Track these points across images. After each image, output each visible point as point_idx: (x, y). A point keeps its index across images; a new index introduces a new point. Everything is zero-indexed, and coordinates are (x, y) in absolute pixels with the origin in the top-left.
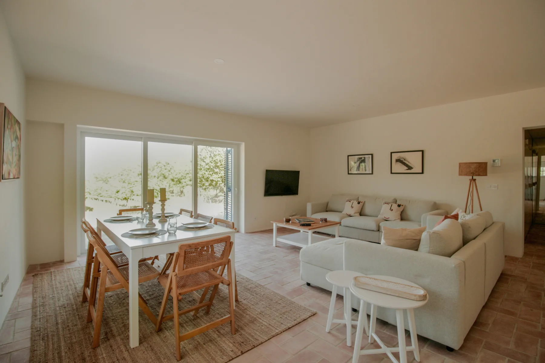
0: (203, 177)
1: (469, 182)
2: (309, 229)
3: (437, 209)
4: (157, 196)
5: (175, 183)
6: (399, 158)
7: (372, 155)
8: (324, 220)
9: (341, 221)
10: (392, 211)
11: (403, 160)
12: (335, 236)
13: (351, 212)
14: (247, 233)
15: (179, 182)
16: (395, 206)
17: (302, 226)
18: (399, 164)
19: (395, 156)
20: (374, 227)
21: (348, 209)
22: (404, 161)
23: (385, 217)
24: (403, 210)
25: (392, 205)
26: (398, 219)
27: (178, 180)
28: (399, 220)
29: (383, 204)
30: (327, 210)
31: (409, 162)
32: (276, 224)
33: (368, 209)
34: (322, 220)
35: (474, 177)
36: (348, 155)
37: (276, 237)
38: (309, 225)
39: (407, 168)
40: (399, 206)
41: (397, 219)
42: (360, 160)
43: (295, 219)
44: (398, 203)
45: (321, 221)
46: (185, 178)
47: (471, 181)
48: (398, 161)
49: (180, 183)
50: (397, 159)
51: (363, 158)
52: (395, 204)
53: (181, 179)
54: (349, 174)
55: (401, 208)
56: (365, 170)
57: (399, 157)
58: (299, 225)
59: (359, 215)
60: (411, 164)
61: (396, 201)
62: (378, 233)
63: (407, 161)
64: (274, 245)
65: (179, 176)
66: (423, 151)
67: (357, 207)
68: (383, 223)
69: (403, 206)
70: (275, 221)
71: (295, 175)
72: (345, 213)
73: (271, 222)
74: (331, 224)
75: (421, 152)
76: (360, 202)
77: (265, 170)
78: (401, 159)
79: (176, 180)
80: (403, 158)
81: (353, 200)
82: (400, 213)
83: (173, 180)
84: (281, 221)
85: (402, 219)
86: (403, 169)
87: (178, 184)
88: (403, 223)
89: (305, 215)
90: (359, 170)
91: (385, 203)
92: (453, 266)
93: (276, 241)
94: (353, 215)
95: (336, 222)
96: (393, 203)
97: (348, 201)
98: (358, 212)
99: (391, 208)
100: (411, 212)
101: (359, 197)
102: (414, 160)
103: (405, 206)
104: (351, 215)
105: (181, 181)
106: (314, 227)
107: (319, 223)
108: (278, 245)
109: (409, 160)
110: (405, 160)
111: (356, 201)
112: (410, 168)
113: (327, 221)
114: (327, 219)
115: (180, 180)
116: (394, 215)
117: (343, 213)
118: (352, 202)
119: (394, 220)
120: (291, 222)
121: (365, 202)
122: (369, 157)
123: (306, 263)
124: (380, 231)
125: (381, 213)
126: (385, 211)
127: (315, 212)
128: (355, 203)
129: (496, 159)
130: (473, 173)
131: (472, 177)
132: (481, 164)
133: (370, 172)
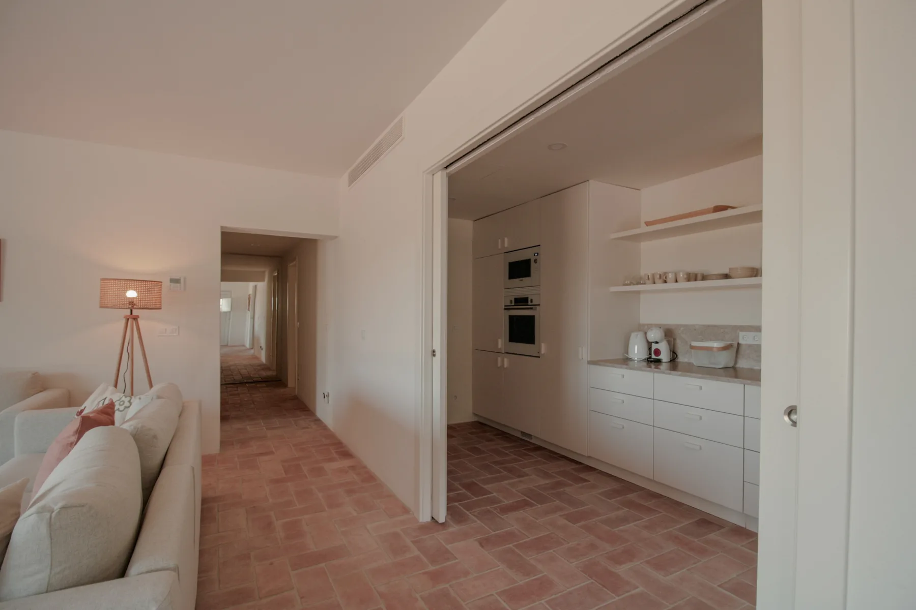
1: (123, 322)
3: (44, 389)
35: (135, 312)
47: (128, 319)
129: (176, 277)
130: (132, 304)
131: (129, 311)
132: (149, 285)
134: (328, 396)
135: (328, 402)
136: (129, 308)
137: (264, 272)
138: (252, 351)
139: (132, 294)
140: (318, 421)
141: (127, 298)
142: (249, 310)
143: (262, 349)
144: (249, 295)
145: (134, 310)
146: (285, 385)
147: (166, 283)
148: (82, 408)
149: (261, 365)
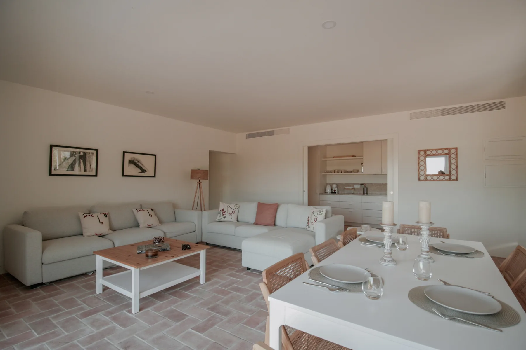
6: (132, 160)
7: (97, 150)
10: (152, 217)
11: (137, 162)
13: (104, 230)
18: (132, 166)
19: (128, 157)
22: (138, 164)
23: (148, 225)
25: (147, 210)
29: (136, 211)
31: (143, 165)
36: (52, 144)
39: (141, 171)
40: (152, 210)
41: (158, 223)
47: (198, 183)
48: (131, 162)
54: (50, 174)
55: (154, 213)
56: (85, 171)
57: (132, 158)
59: (112, 231)
60: (144, 167)
63: (141, 163)
66: (155, 155)
67: (106, 221)
75: (154, 157)
76: (106, 214)
78: (135, 161)
80: (137, 160)
82: (157, 217)
86: (135, 171)
90: (73, 170)
91: (138, 210)
94: (106, 234)
97: (85, 215)
98: (110, 228)
99: (150, 214)
102: (147, 163)
104: (103, 235)
112: (143, 171)
119: (157, 226)
121: (109, 213)
122: (93, 153)
128: (101, 216)
130: (200, 178)
132: (204, 172)
133: (95, 174)
145: (200, 180)
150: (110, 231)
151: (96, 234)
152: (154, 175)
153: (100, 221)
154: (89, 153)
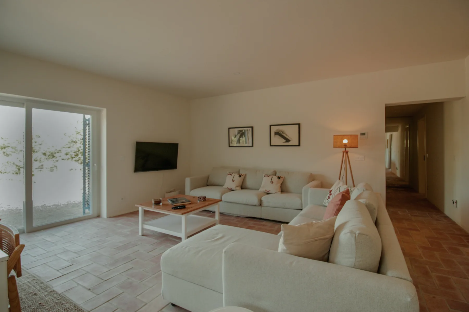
0: (79, 150)
1: (342, 154)
2: (183, 214)
3: (313, 180)
4: (19, 172)
5: (47, 157)
6: (277, 131)
7: (252, 127)
8: (203, 199)
9: (221, 198)
10: (273, 184)
11: (281, 132)
12: (215, 213)
13: (232, 185)
14: (110, 217)
15: (52, 157)
16: (275, 178)
17: (174, 209)
18: (277, 136)
19: (274, 129)
20: (256, 201)
21: (229, 182)
22: (282, 134)
23: (266, 190)
24: (283, 182)
25: (272, 177)
26: (279, 191)
27: (51, 154)
28: (280, 193)
29: (264, 176)
30: (208, 184)
31: (287, 135)
32: (142, 208)
33: (249, 183)
34: (201, 199)
35: (347, 149)
36: (229, 127)
37: (143, 224)
38: (183, 207)
39: (285, 141)
40: (279, 178)
41: (277, 191)
42: (241, 133)
43: (168, 200)
44: (278, 174)
45: (199, 200)
46: (60, 151)
47: (344, 153)
48: (277, 133)
49: (54, 157)
50: (276, 132)
51: (243, 131)
52: (275, 176)
53: (55, 153)
54: (229, 146)
55: (281, 180)
56: (246, 143)
57: (278, 129)
58: (171, 209)
59: (240, 189)
60: (288, 136)
61: (275, 173)
62: (260, 207)
63: (285, 134)
64: (140, 234)
65: (52, 150)
66: (299, 124)
67: (238, 180)
68: (264, 197)
69: (282, 178)
70: (141, 205)
71: (174, 148)
72: (226, 187)
73: (136, 205)
74: (211, 202)
75: (298, 126)
76: (241, 175)
77: (136, 142)
78: (280, 132)
79: (48, 154)
80: (281, 131)
81: (235, 173)
82: (280, 185)
83: (45, 154)
84: (149, 205)
85: (282, 191)
86: (281, 141)
87: (51, 158)
88: (284, 195)
89: (182, 192)
90: (239, 143)
91: (265, 176)
92: (409, 299)
93: (143, 229)
94: (234, 189)
95: (215, 199)
96: (273, 175)
97: (229, 174)
98: (239, 186)
99: (272, 181)
100: (290, 184)
101: (240, 170)
102: (291, 132)
103: (284, 178)
104: (232, 189)
105: (55, 155)
106: (189, 210)
107: (196, 203)
108: (145, 232)
109: (287, 133)
110: (283, 132)
111: (237, 174)
112: (288, 140)
113: (206, 200)
114: (205, 197)
115: (53, 154)
116: (274, 187)
117: (224, 187)
118: (233, 175)
119: (275, 193)
120: (161, 204)
121: (246, 175)
122: (250, 130)
123: (170, 274)
124: (262, 205)
125: (262, 186)
126: (266, 184)
127: (194, 187)
128: (237, 176)
129: (363, 132)
130: (345, 146)
131: (344, 149)
132: (353, 137)
133: (251, 145)
134: (456, 202)
135: (457, 207)
136: (344, 148)
137: (397, 127)
138: (390, 170)
139: (345, 141)
140: (446, 217)
141: (343, 143)
142: (387, 148)
143: (397, 169)
144: (388, 140)
145: (346, 149)
146: (416, 191)
147: (359, 136)
148: (331, 189)
149: (398, 178)
150: (239, 188)
151: (228, 188)
152: (298, 144)
153: (233, 179)
154: (247, 130)
